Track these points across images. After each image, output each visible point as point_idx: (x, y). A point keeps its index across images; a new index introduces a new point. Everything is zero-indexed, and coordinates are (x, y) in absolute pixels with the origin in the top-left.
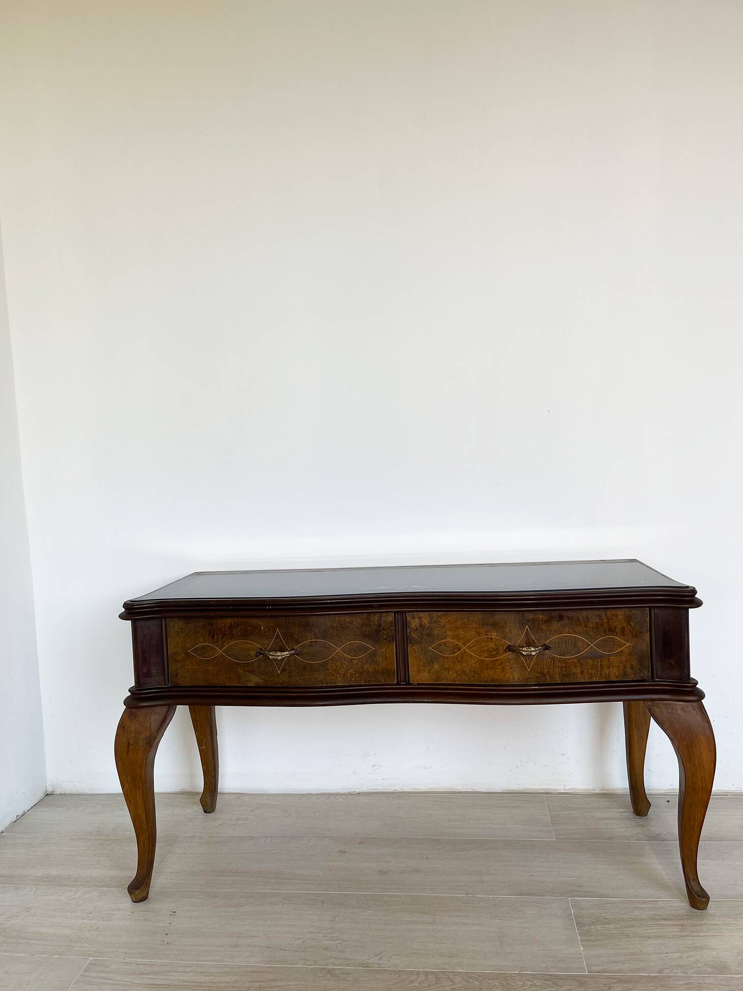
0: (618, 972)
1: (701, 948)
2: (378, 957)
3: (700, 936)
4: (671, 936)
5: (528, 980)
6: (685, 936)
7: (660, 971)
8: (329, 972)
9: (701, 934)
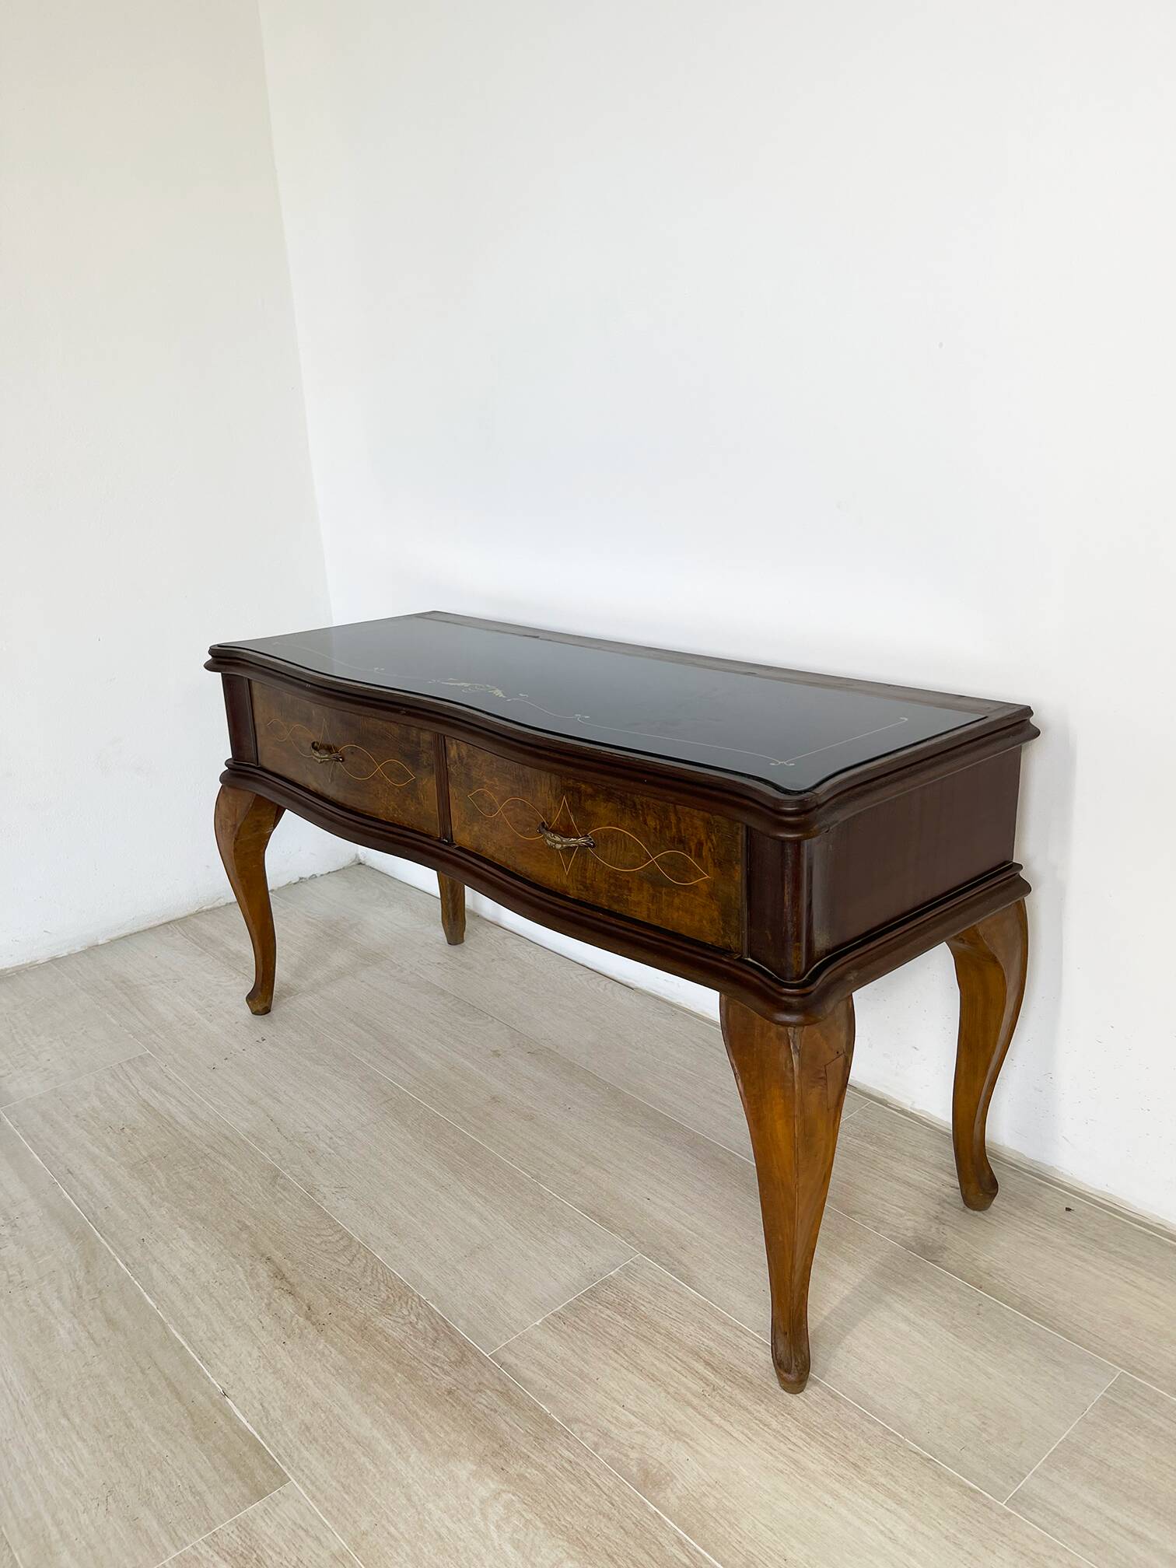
0: (526, 1382)
1: (678, 1435)
2: (334, 1190)
3: (711, 1421)
4: (671, 1390)
5: (418, 1316)
6: (689, 1404)
7: (568, 1422)
8: (276, 1176)
9: (717, 1419)
